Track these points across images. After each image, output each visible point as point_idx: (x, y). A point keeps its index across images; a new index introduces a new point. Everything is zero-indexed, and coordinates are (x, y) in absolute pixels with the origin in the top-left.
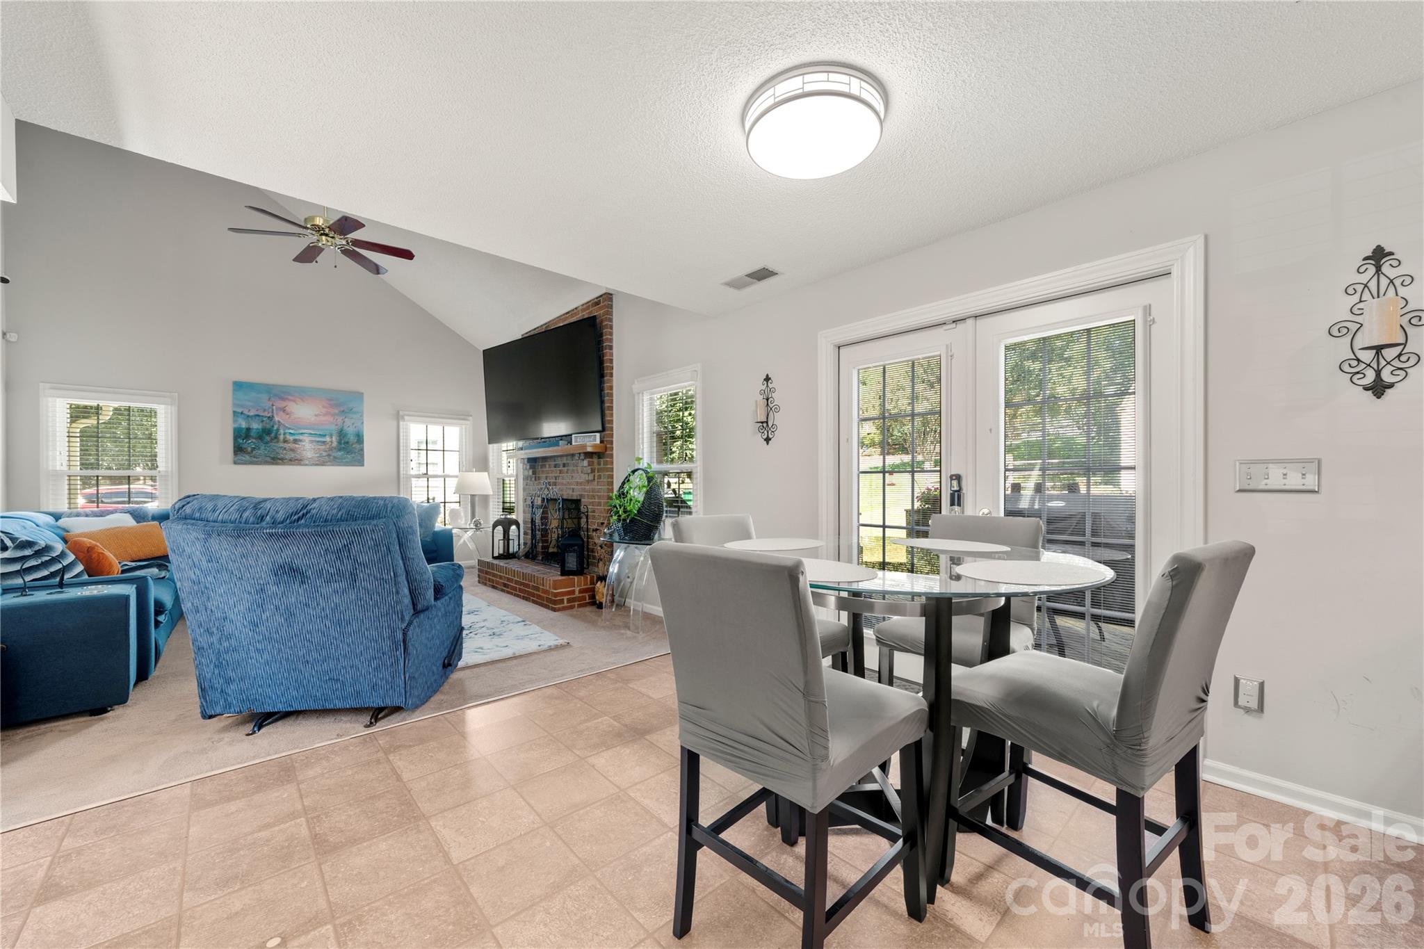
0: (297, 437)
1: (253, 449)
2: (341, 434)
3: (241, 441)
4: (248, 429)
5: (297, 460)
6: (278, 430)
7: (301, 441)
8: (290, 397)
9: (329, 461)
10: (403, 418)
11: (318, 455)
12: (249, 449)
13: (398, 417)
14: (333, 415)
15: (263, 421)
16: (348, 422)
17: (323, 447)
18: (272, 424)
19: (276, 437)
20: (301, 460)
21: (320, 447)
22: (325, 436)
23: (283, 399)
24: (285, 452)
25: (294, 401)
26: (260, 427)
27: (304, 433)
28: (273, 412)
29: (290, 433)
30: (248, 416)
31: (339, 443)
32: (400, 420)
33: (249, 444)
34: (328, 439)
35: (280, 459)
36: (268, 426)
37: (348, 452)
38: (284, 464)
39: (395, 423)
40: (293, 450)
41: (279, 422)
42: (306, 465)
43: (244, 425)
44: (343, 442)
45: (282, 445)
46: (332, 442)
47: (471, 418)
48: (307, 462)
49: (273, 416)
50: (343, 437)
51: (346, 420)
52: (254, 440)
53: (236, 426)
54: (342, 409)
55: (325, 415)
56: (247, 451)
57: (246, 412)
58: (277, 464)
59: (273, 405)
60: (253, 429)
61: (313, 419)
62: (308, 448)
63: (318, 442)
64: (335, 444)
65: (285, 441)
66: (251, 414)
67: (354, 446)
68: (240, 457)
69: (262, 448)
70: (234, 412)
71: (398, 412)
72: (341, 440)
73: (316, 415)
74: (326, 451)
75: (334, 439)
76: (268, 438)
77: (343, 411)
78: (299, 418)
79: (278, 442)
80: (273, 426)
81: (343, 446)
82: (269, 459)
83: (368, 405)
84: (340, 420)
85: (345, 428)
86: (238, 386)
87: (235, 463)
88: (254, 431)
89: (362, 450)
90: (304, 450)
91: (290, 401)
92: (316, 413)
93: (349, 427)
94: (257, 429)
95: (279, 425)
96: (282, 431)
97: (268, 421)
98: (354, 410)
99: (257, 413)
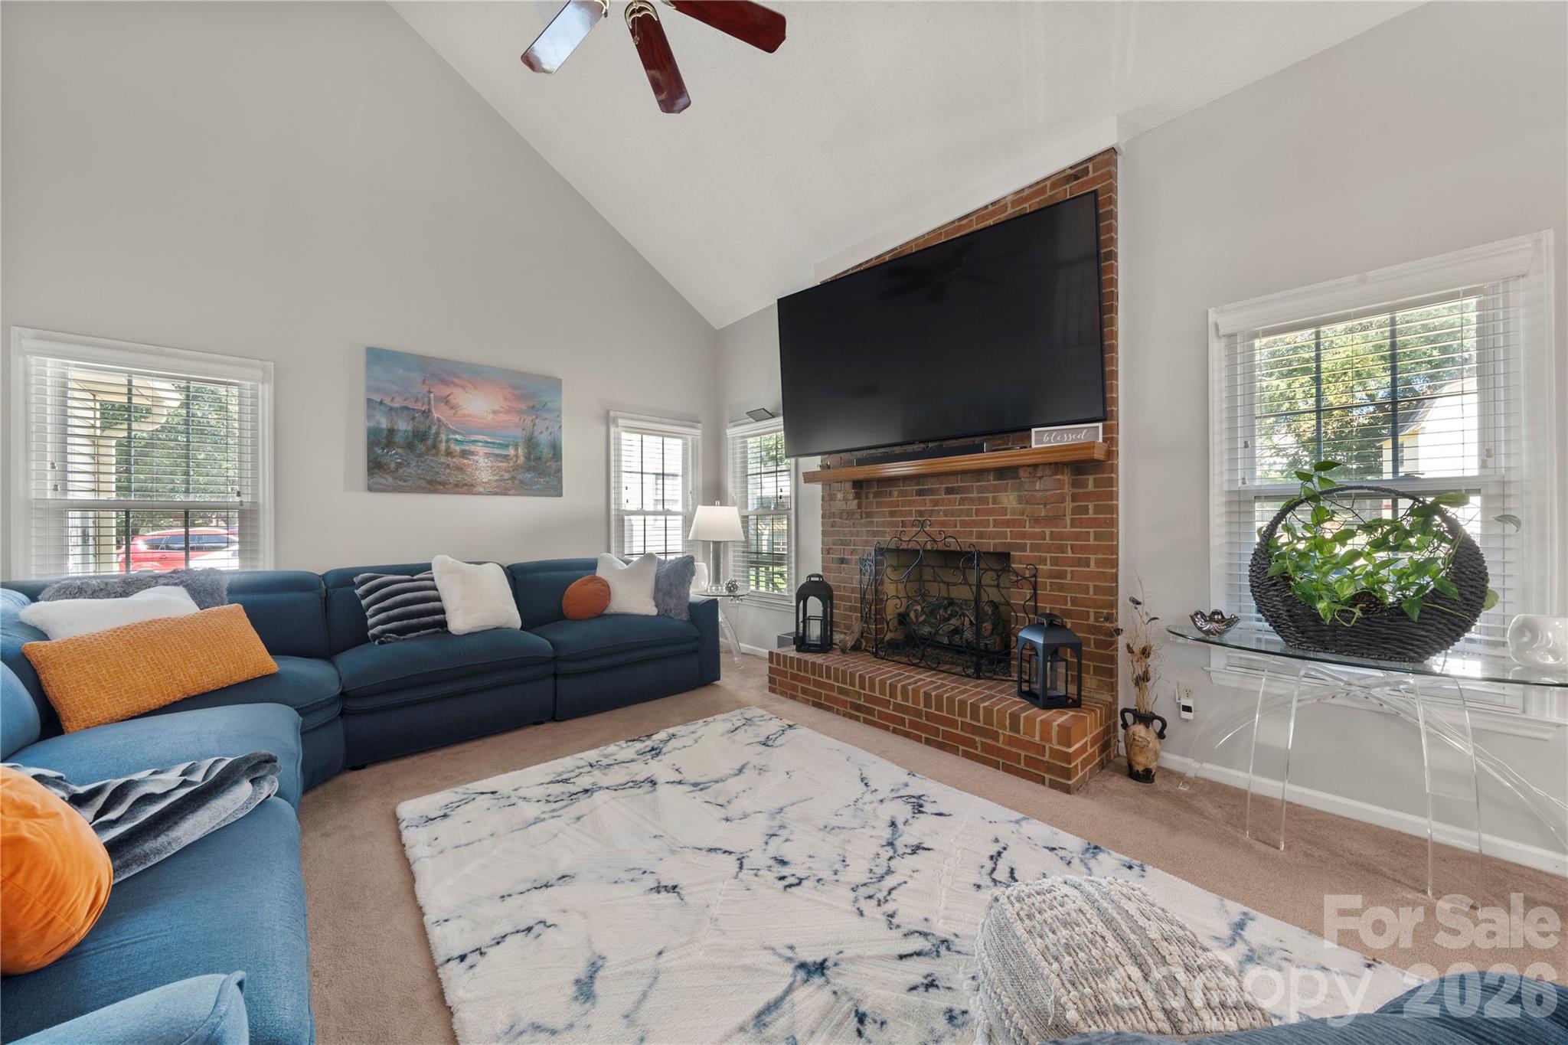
0: (465, 448)
1: (399, 465)
2: (531, 443)
3: (379, 451)
4: (391, 431)
5: (466, 485)
6: (437, 434)
7: (472, 453)
8: (456, 380)
9: (513, 488)
10: (615, 420)
11: (497, 478)
12: (393, 466)
13: (608, 420)
14: (520, 412)
15: (414, 418)
16: (541, 426)
17: (505, 465)
18: (428, 423)
19: (435, 446)
20: (472, 485)
21: (499, 464)
22: (507, 446)
23: (446, 383)
24: (448, 471)
25: (463, 387)
26: (410, 428)
27: (477, 441)
28: (429, 404)
29: (456, 440)
30: (391, 409)
31: (528, 458)
32: (611, 424)
33: (393, 457)
35: (440, 483)
36: (422, 428)
37: (540, 474)
38: (446, 492)
39: (603, 429)
40: (459, 469)
41: (439, 420)
42: (480, 493)
43: (384, 424)
44: (532, 456)
45: (443, 459)
46: (517, 456)
47: (700, 425)
48: (482, 490)
49: (430, 411)
50: (534, 449)
51: (537, 421)
52: (399, 450)
53: (371, 424)
54: (531, 404)
55: (508, 412)
56: (389, 468)
57: (387, 401)
58: (435, 491)
59: (430, 392)
60: (398, 430)
61: (490, 417)
62: (483, 466)
63: (498, 455)
64: (521, 460)
65: (449, 453)
66: (397, 405)
67: (548, 464)
68: (378, 479)
69: (413, 463)
70: (369, 401)
71: (608, 412)
72: (529, 454)
73: (495, 412)
74: (509, 471)
75: (520, 451)
76: (421, 448)
77: (533, 407)
78: (470, 415)
79: (437, 454)
80: (430, 428)
81: (533, 464)
82: (423, 483)
83: (567, 400)
84: (529, 419)
85: (536, 434)
86: (376, 356)
87: (370, 489)
88: (401, 434)
89: (559, 470)
90: (476, 469)
91: (457, 385)
92: (496, 408)
93: (541, 433)
94: (406, 431)
95: (439, 426)
96: (443, 437)
97: (422, 418)
98: (549, 405)
99: (405, 404)
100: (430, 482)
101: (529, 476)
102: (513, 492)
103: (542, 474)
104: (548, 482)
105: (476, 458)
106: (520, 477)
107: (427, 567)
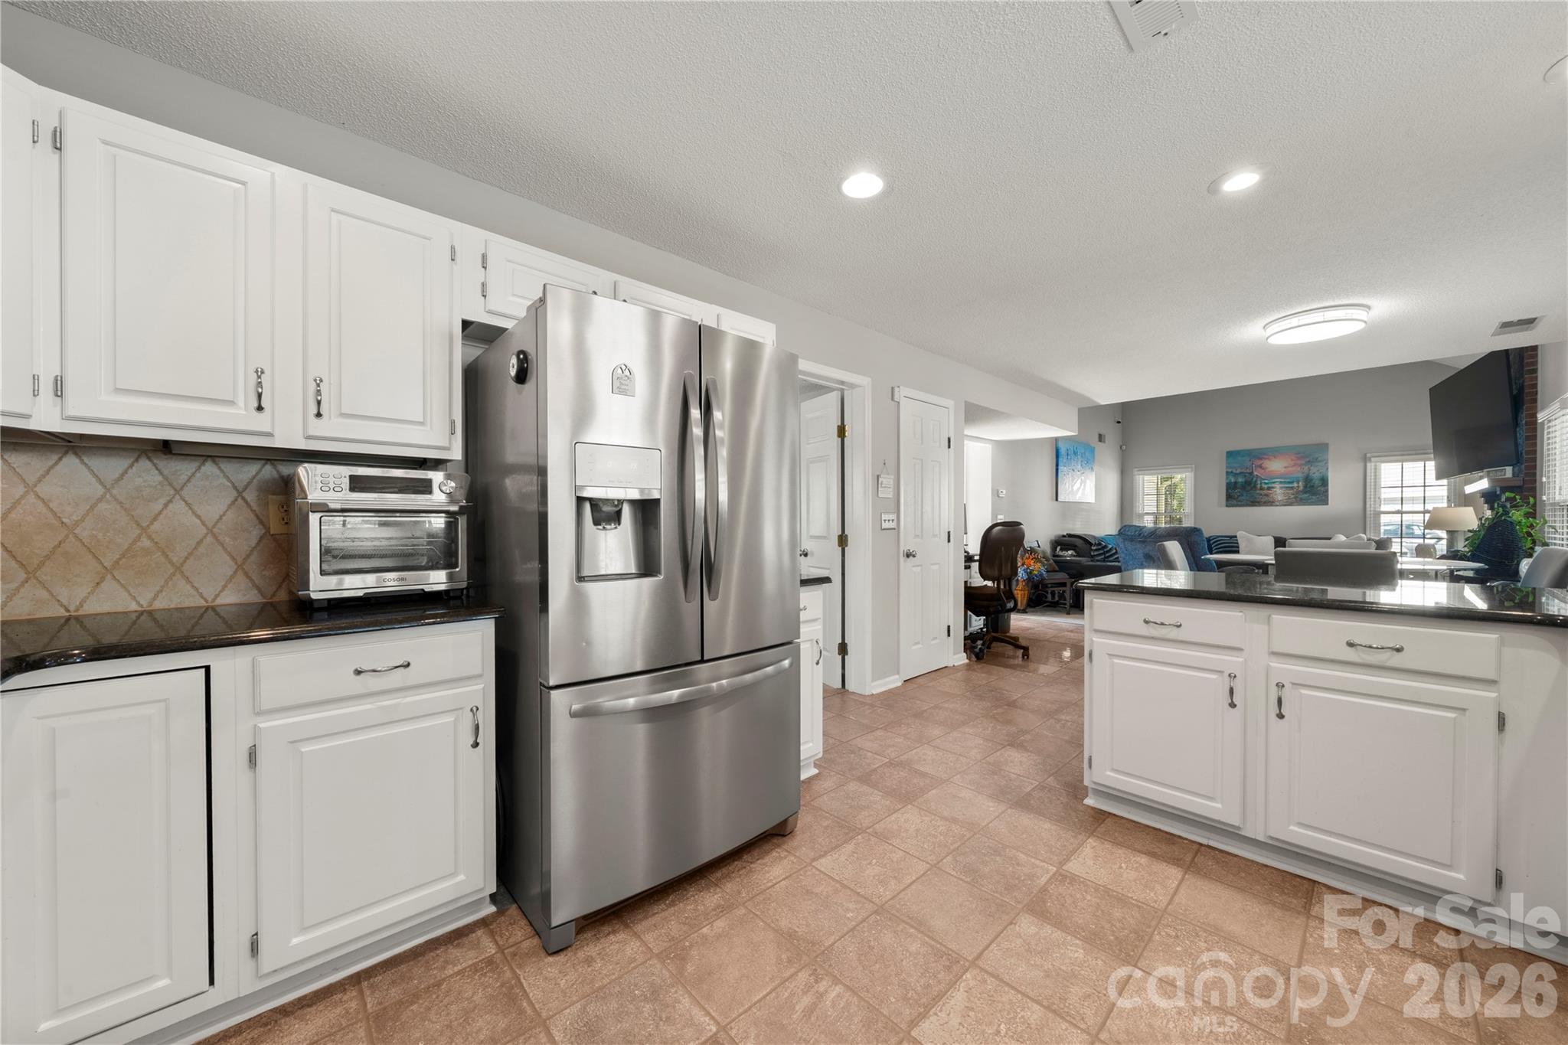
0: (1270, 485)
1: (1239, 496)
2: (1308, 480)
3: (1231, 491)
4: (1236, 483)
6: (1256, 481)
7: (1273, 488)
8: (1265, 456)
9: (1297, 502)
11: (1287, 498)
13: (1365, 460)
14: (1301, 465)
15: (1245, 476)
16: (1313, 470)
17: (1292, 491)
18: (1252, 477)
19: (1255, 487)
20: (1273, 502)
21: (1289, 491)
22: (1292, 482)
23: (1261, 459)
24: (1261, 496)
25: (1268, 459)
26: (1244, 480)
28: (1252, 469)
30: (1236, 474)
31: (1305, 487)
32: (1368, 460)
33: (1236, 492)
34: (1295, 485)
36: (1249, 480)
38: (1260, 506)
39: (1361, 465)
40: (1267, 495)
41: (1257, 475)
42: (1277, 506)
43: (1233, 480)
44: (1308, 486)
45: (1258, 492)
46: (1298, 487)
48: (1279, 504)
49: (1252, 472)
50: (1309, 482)
51: (1312, 468)
52: (1240, 490)
53: (1228, 481)
54: (1308, 460)
55: (1293, 466)
56: (1235, 497)
57: (1234, 471)
58: (1255, 506)
59: (1253, 464)
60: (1239, 482)
61: (1283, 470)
62: (1278, 492)
63: (1288, 487)
64: (1301, 488)
65: (1262, 489)
66: (1238, 472)
67: (1319, 488)
68: (1230, 502)
69: (1245, 495)
70: (1227, 472)
71: (1365, 455)
72: (1307, 484)
73: (1285, 467)
74: (1294, 494)
75: (1300, 484)
76: (1249, 488)
77: (1310, 461)
78: (1272, 471)
79: (1256, 490)
81: (1309, 489)
82: (1248, 502)
83: (1332, 453)
84: (1306, 468)
85: (1311, 474)
86: (1230, 454)
87: (1227, 506)
88: (1241, 483)
89: (1327, 491)
90: (1276, 495)
91: (1266, 459)
92: (1286, 465)
93: (1314, 473)
95: (1257, 478)
96: (1259, 482)
97: (1249, 475)
98: (1319, 459)
99: (1242, 471)
100: (1252, 502)
101: (1306, 495)
102: (1296, 504)
103: (1314, 494)
104: (1318, 498)
105: (1275, 489)
106: (1300, 496)
107: (1236, 537)
